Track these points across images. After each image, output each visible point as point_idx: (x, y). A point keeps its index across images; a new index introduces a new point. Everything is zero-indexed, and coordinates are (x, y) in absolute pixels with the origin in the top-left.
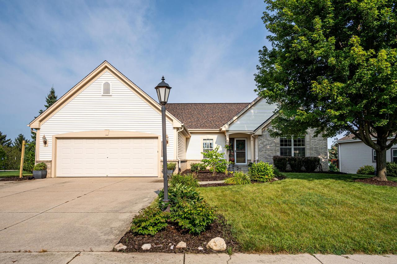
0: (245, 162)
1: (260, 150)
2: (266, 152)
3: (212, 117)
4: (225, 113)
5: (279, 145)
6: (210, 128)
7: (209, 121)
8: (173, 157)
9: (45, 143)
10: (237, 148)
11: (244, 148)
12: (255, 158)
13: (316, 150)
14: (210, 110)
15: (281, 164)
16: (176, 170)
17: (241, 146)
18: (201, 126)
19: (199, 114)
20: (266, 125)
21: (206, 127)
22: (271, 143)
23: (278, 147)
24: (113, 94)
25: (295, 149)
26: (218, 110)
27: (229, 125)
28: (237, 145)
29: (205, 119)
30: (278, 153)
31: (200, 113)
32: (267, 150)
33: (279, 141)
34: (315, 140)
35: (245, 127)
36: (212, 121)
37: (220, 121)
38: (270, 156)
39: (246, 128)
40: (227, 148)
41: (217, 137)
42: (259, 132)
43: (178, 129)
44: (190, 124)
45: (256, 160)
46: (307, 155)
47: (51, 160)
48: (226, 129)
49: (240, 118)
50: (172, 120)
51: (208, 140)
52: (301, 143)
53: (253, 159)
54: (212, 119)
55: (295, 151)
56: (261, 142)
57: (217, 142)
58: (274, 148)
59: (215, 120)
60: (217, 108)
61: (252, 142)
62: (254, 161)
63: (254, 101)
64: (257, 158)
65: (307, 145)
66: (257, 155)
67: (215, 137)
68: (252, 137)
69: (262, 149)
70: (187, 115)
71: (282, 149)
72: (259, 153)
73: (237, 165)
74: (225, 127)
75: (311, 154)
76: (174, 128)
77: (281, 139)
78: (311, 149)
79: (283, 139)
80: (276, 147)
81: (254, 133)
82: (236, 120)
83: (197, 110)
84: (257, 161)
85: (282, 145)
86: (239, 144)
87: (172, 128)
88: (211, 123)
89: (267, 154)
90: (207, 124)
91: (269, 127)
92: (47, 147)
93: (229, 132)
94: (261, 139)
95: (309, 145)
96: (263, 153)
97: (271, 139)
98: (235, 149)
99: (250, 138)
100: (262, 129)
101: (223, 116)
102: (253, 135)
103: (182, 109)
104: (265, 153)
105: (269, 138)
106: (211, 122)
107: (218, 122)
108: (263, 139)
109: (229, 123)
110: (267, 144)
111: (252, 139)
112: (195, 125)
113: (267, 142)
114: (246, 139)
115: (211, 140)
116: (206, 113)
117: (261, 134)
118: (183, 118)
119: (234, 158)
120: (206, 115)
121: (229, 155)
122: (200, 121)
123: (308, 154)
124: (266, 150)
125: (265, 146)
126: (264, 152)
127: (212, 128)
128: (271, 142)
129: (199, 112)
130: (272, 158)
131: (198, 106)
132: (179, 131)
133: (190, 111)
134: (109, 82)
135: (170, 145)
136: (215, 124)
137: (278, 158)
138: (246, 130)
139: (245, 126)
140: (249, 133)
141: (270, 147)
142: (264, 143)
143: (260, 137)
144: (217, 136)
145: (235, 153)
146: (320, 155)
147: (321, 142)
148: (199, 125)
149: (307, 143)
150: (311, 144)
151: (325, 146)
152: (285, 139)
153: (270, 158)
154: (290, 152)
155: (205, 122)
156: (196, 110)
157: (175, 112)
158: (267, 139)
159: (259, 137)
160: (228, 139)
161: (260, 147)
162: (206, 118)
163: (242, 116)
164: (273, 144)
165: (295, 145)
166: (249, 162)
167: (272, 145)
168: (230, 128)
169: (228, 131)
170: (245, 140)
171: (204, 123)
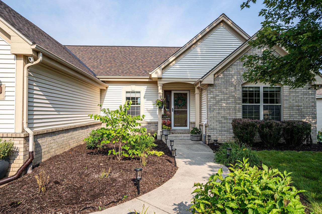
0: (186, 126)
1: (210, 109)
2: (220, 111)
3: (142, 62)
4: (161, 57)
5: (241, 102)
6: (135, 75)
7: (136, 66)
8: (13, 126)
10: (175, 105)
11: (185, 105)
12: (201, 121)
13: (298, 110)
14: (141, 53)
15: (247, 133)
16: (18, 157)
17: (180, 103)
18: (123, 72)
19: (125, 58)
20: (220, 68)
21: (130, 73)
22: (228, 98)
23: (239, 104)
25: (265, 108)
26: (152, 54)
27: (163, 69)
28: (175, 101)
29: (132, 64)
30: (239, 113)
31: (127, 57)
32: (221, 108)
33: (240, 94)
34: (297, 94)
35: (188, 73)
36: (141, 67)
37: (152, 67)
38: (226, 118)
39: (189, 75)
40: (158, 104)
41: (146, 89)
42: (210, 80)
43: (26, 58)
44: (108, 69)
45: (204, 125)
46: (285, 118)
48: (158, 76)
49: (179, 59)
50: (9, 36)
51: (132, 92)
52: (275, 98)
53: (199, 122)
54: (141, 63)
55: (265, 111)
56: (212, 96)
57: (145, 96)
58: (233, 105)
59: (145, 65)
60: (151, 52)
61: (197, 97)
62: (200, 125)
63: (201, 33)
64: (204, 122)
65: (284, 102)
66: (206, 116)
67: (143, 89)
68: (198, 88)
69: (214, 107)
70: (107, 59)
71: (245, 107)
72: (209, 113)
73: (175, 130)
74: (157, 73)
75: (291, 116)
76: (18, 56)
77: (243, 91)
78: (291, 108)
79: (247, 91)
80: (236, 103)
81: (201, 82)
82: (174, 62)
83: (123, 53)
84: (206, 127)
85: (244, 101)
86: (179, 100)
88: (139, 69)
89: (222, 115)
90: (133, 70)
91: (225, 73)
93: (163, 80)
94: (212, 92)
95: (288, 102)
96: (214, 113)
97: (227, 92)
98: (173, 107)
99: (195, 92)
100: (214, 75)
101: (157, 61)
102: (199, 85)
103: (104, 52)
104: (219, 113)
105: (225, 90)
106: (138, 67)
107: (149, 68)
108: (215, 91)
109: (163, 66)
110: (221, 100)
111: (197, 91)
112: (115, 71)
113: (221, 97)
114: (188, 92)
115: (137, 92)
116: (134, 57)
117: (213, 83)
118: (100, 62)
119: (171, 120)
120: (134, 59)
121: (163, 116)
122: (123, 66)
123: (286, 116)
124: (219, 109)
125: (218, 102)
126: (216, 111)
127: (139, 75)
128: (228, 96)
129: (125, 56)
130: (231, 121)
131: (127, 49)
132: (30, 64)
133: (114, 54)
135: (7, 98)
136: (144, 70)
137: (241, 123)
138: (189, 77)
139: (188, 71)
140: (193, 83)
141: (227, 104)
142: (217, 97)
143: (211, 88)
144: (146, 87)
145: (173, 113)
146: (304, 117)
147: (307, 96)
148: (120, 71)
149: (285, 98)
150: (291, 100)
151: (313, 104)
152: (249, 91)
153: (226, 121)
154: (258, 113)
155: (130, 67)
156: (121, 53)
157: (93, 55)
158: (221, 92)
159: (208, 88)
160: (160, 91)
161: (211, 103)
162: (134, 63)
163: (182, 56)
164: (231, 100)
165: (265, 101)
166: (193, 125)
167: (229, 102)
168: (163, 75)
169: (161, 78)
170: (186, 94)
171: (128, 69)
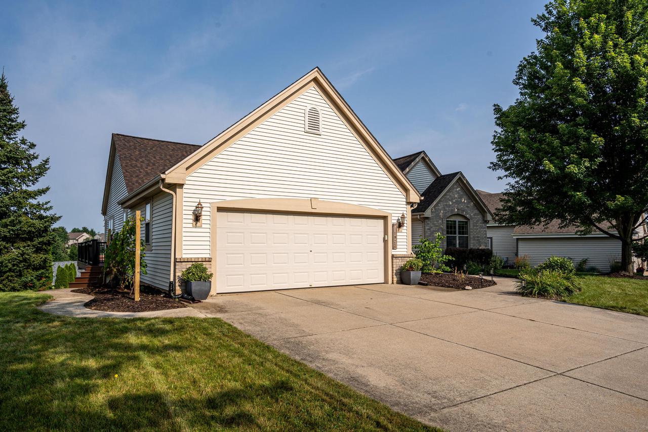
5: (446, 233)
9: (197, 218)
13: (478, 240)
20: (435, 203)
22: (438, 230)
24: (323, 133)
33: (445, 226)
42: (428, 213)
47: (208, 256)
52: (464, 230)
55: (459, 241)
56: (428, 228)
71: (448, 238)
75: (474, 245)
76: (409, 202)
79: (449, 224)
87: (405, 203)
92: (201, 227)
95: (472, 234)
97: (438, 224)
100: (431, 209)
108: (430, 223)
110: (434, 231)
123: (471, 245)
125: (432, 233)
132: (412, 208)
134: (319, 108)
142: (431, 229)
143: (427, 220)
146: (481, 246)
147: (482, 229)
154: (455, 242)
161: (428, 234)
165: (459, 233)
